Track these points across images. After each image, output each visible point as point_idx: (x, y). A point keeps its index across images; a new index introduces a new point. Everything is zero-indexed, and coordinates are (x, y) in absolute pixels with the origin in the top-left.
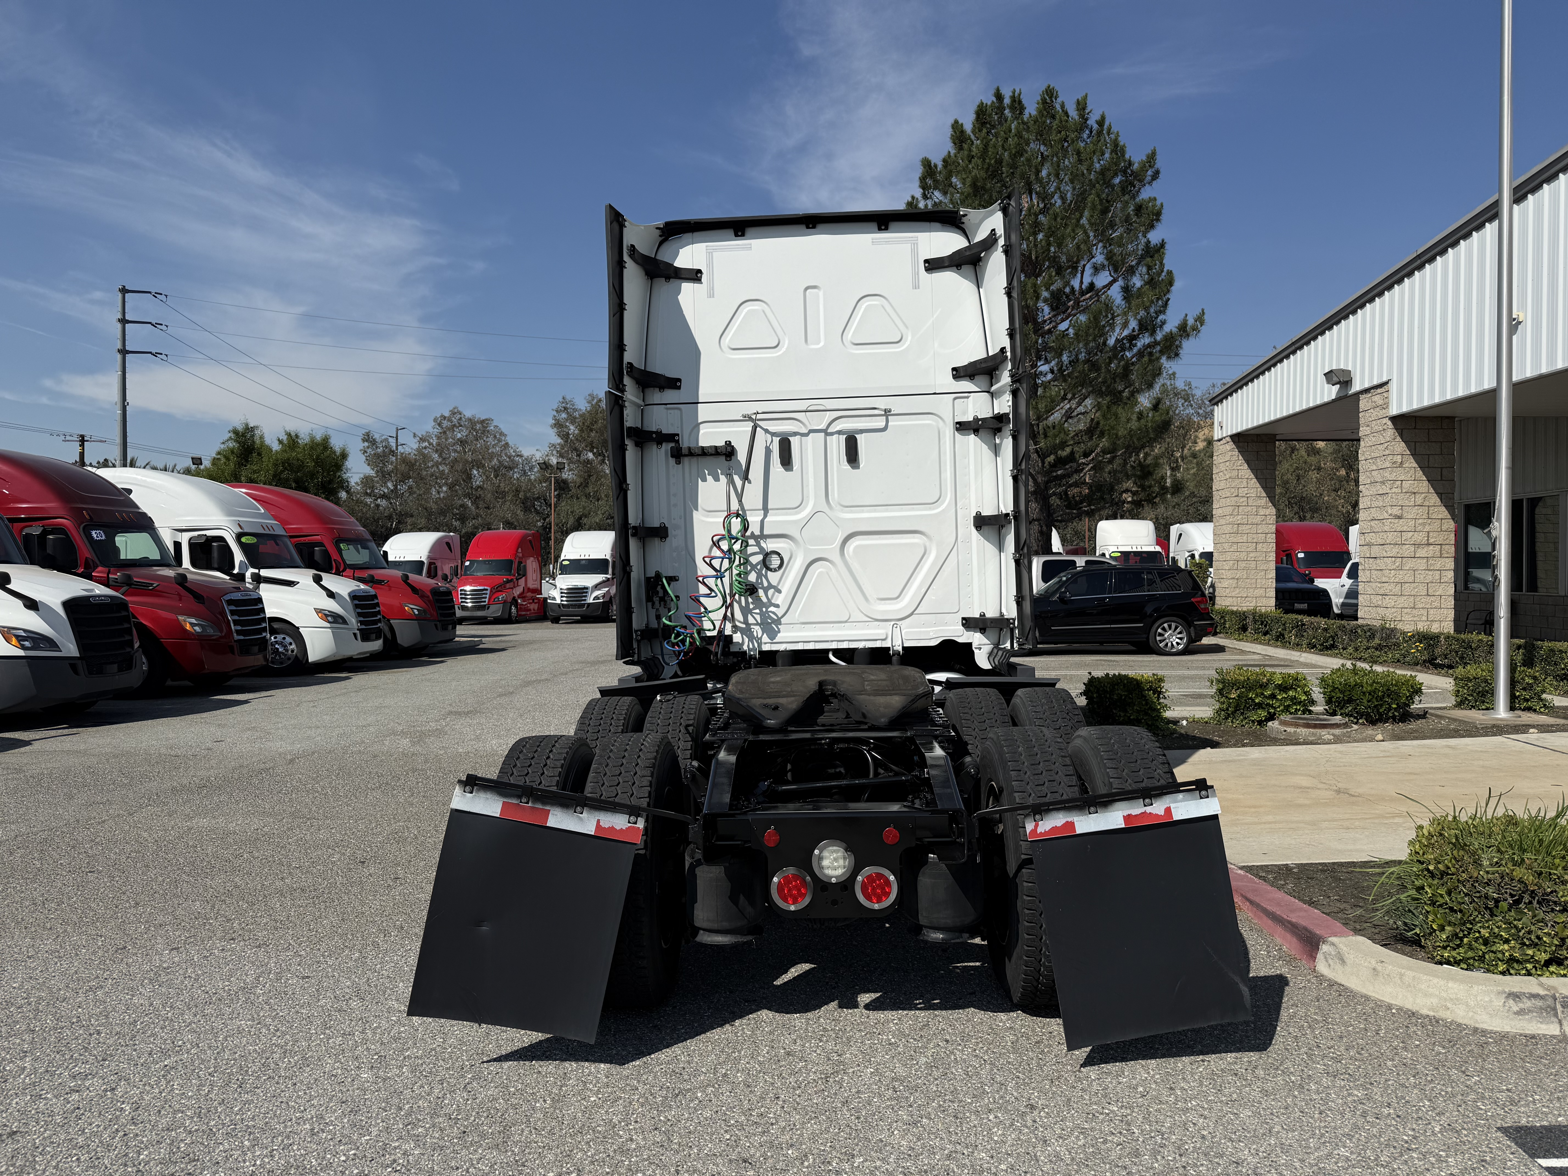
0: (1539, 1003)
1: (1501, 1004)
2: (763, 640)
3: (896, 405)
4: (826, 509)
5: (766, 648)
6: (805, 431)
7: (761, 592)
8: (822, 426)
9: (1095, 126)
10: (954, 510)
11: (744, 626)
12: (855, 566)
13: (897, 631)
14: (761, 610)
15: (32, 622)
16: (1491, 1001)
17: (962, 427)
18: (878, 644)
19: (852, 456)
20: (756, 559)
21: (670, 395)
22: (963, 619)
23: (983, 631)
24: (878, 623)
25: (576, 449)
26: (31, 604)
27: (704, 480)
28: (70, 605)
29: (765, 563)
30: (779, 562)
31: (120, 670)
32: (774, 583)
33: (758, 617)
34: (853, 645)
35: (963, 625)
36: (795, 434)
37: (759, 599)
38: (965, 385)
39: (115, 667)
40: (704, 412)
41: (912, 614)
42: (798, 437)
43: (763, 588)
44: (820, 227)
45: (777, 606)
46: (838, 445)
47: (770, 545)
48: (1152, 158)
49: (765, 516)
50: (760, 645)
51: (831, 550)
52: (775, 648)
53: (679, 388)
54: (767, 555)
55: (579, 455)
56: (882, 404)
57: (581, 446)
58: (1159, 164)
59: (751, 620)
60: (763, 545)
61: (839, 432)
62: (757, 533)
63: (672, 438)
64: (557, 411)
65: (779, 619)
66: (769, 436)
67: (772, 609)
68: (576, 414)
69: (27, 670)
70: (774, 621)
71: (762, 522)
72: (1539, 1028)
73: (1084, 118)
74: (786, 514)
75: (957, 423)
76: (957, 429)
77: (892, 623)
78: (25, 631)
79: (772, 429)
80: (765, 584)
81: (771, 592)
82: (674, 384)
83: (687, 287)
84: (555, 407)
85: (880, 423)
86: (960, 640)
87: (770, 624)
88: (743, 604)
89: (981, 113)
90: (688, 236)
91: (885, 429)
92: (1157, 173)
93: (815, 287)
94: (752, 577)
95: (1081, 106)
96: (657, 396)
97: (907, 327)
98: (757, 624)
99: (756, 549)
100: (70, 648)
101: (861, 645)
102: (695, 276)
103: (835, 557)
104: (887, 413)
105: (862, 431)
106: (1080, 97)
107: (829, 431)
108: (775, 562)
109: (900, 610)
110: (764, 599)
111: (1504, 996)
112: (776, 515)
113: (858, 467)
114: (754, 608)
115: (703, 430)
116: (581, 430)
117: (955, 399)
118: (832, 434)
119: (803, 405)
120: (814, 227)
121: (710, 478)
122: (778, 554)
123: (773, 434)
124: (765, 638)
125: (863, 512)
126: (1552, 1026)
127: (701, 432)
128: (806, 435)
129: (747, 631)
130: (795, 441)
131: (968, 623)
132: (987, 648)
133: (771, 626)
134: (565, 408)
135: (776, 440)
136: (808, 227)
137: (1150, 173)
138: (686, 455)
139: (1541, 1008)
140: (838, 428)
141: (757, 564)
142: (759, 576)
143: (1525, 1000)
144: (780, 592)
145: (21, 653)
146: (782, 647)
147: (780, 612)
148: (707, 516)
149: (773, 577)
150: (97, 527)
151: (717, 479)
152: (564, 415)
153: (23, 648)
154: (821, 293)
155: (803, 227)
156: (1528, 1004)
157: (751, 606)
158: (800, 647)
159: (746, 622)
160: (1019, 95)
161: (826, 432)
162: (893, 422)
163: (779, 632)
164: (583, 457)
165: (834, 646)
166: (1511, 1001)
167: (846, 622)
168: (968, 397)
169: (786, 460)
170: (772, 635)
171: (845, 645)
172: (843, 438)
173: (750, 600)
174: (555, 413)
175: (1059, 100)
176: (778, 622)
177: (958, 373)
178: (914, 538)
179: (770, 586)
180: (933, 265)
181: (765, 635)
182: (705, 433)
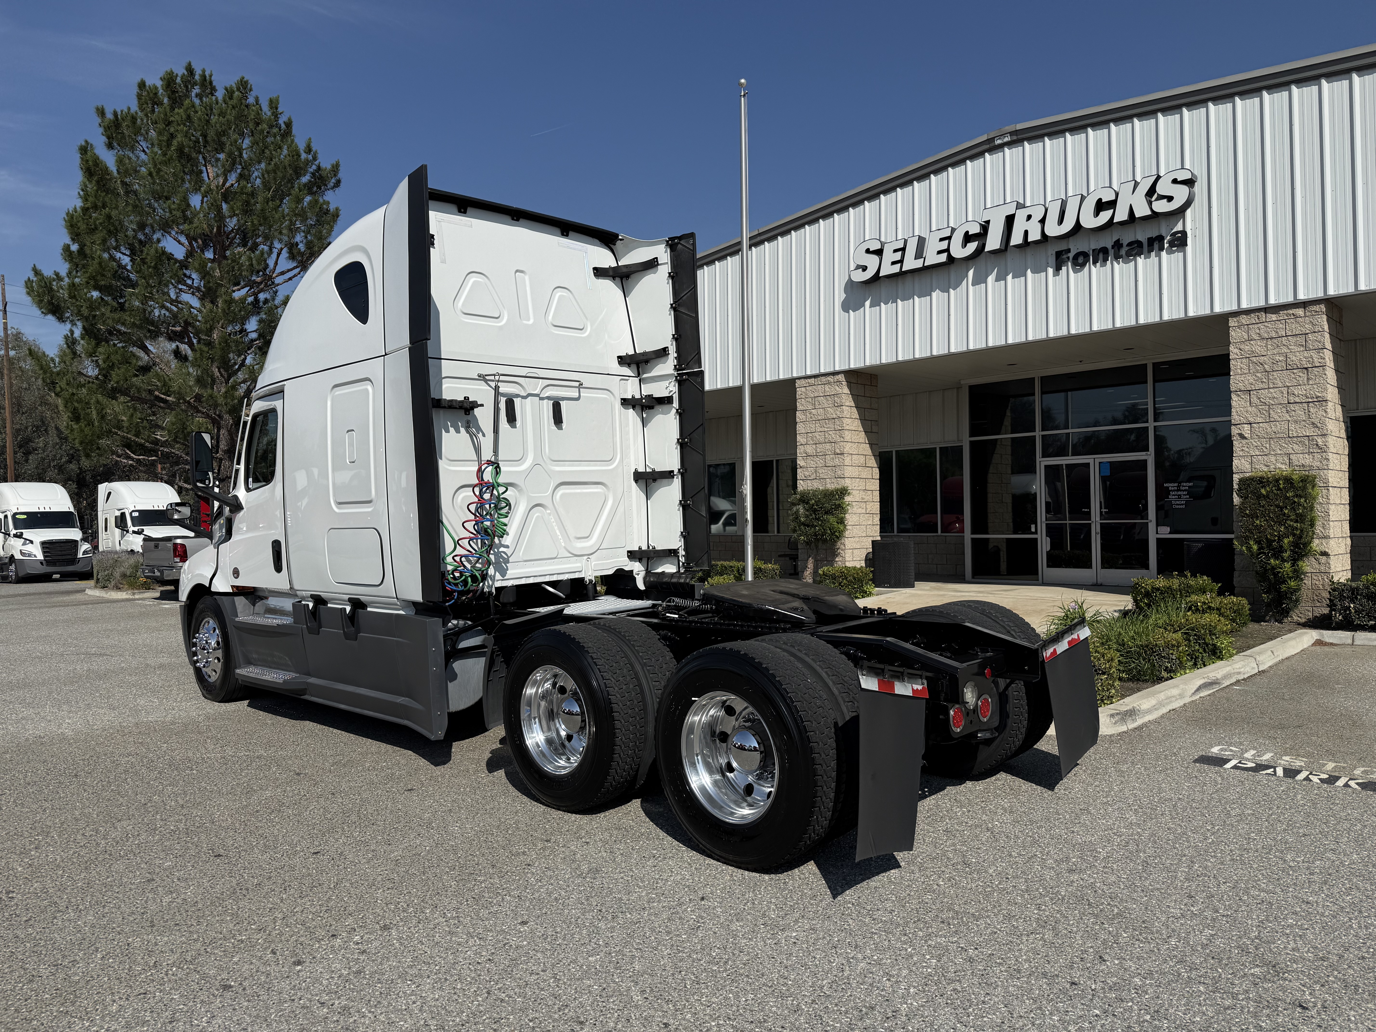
2: (497, 578)
3: (587, 380)
4: (541, 462)
5: (499, 584)
6: (525, 394)
8: (537, 391)
9: (283, 126)
10: (622, 466)
12: (561, 510)
13: (589, 564)
17: (625, 402)
18: (576, 576)
19: (558, 419)
22: (628, 552)
23: (640, 560)
24: (577, 558)
27: (448, 431)
30: (507, 508)
34: (560, 578)
35: (628, 557)
36: (518, 396)
38: (626, 371)
40: (447, 368)
41: (598, 549)
42: (519, 399)
44: (521, 221)
45: (507, 547)
46: (547, 407)
48: (335, 169)
51: (545, 497)
52: (505, 584)
56: (577, 378)
58: (341, 175)
61: (549, 398)
65: (509, 558)
67: (502, 549)
70: (504, 560)
73: (276, 115)
74: (513, 467)
75: (622, 399)
76: (622, 404)
77: (586, 557)
79: (502, 390)
85: (576, 393)
86: (627, 569)
87: (502, 562)
89: (169, 80)
91: (578, 399)
92: (338, 183)
93: (522, 272)
95: (274, 104)
97: (587, 319)
101: (565, 577)
103: (548, 503)
104: (580, 386)
105: (563, 399)
106: (274, 96)
107: (542, 396)
109: (592, 546)
112: (505, 467)
113: (561, 428)
115: (446, 384)
117: (620, 380)
118: (544, 399)
119: (523, 372)
120: (518, 220)
121: (452, 429)
122: (507, 501)
123: (501, 394)
124: (498, 576)
125: (564, 466)
127: (444, 386)
128: (525, 398)
130: (517, 401)
131: (632, 555)
132: (643, 574)
133: (503, 565)
135: (503, 400)
136: (513, 219)
137: (333, 181)
140: (547, 395)
144: (509, 533)
146: (510, 583)
147: (509, 552)
148: (450, 465)
151: (458, 431)
154: (527, 278)
155: (508, 218)
158: (523, 582)
160: (211, 76)
161: (539, 397)
162: (583, 394)
163: (508, 570)
165: (547, 579)
167: (555, 558)
168: (627, 380)
169: (512, 419)
170: (503, 573)
171: (555, 578)
172: (551, 403)
175: (253, 93)
176: (507, 561)
177: (622, 360)
178: (597, 488)
180: (599, 272)
181: (497, 573)
182: (446, 388)
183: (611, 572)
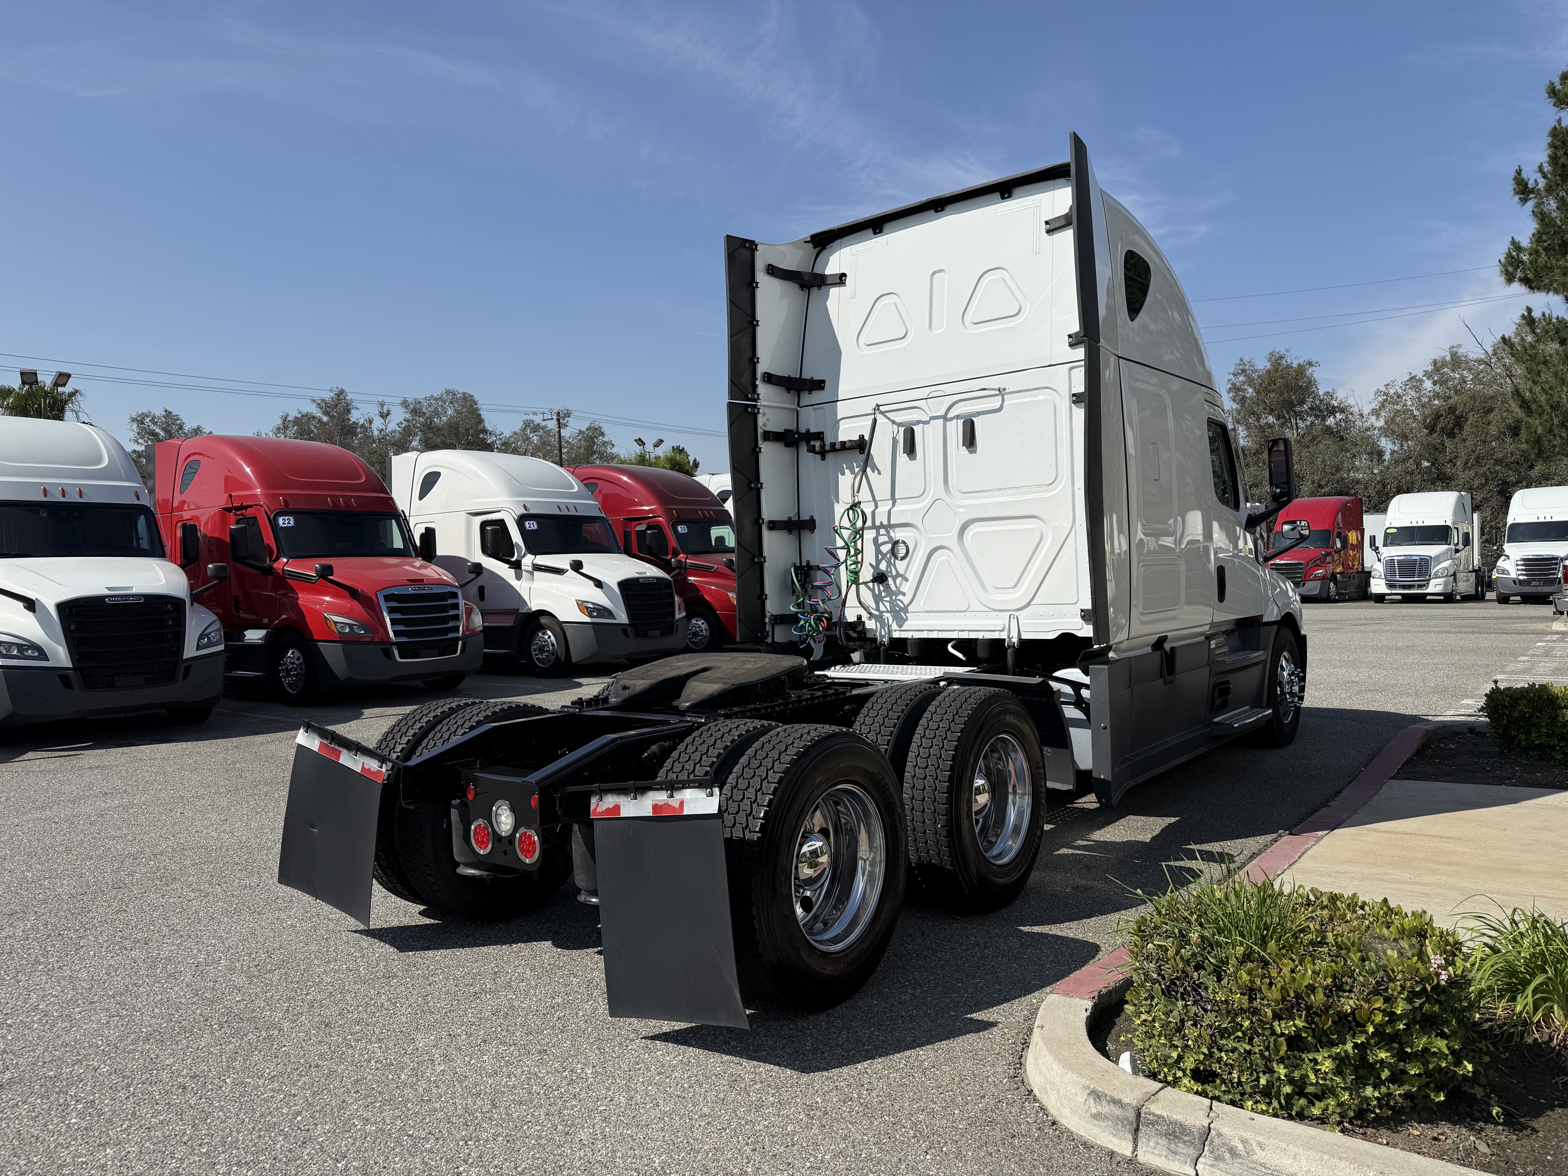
0: (1117, 1111)
1: (1083, 1100)
2: (893, 628)
3: (1010, 383)
4: (944, 496)
5: (896, 635)
6: (927, 419)
7: (890, 580)
8: (942, 413)
10: (1071, 491)
11: (877, 613)
12: (974, 555)
13: (1014, 622)
14: (891, 598)
15: (599, 597)
16: (1076, 1095)
17: (1079, 399)
18: (996, 636)
19: (970, 440)
20: (885, 549)
21: (817, 396)
22: (1082, 611)
24: (997, 613)
25: (1253, 413)
26: (599, 584)
27: (843, 474)
28: (624, 585)
29: (893, 552)
30: (905, 551)
31: (663, 634)
32: (901, 572)
33: (887, 605)
34: (973, 636)
35: (1083, 617)
36: (918, 422)
37: (888, 587)
39: (658, 632)
40: (842, 409)
41: (1029, 604)
42: (921, 425)
43: (892, 576)
44: (949, 208)
45: (904, 594)
46: (956, 429)
47: (898, 534)
49: (894, 505)
50: (890, 632)
51: (950, 538)
52: (904, 635)
53: (823, 388)
54: (895, 543)
55: (1258, 420)
56: (995, 383)
57: (1258, 409)
59: (882, 608)
60: (892, 534)
61: (957, 417)
62: (885, 523)
63: (819, 436)
64: (1234, 374)
65: (906, 607)
66: (896, 427)
67: (900, 597)
68: (1255, 376)
69: (592, 632)
70: (901, 609)
71: (889, 512)
72: (1111, 1141)
74: (911, 503)
75: (1074, 395)
76: (1074, 402)
77: (1010, 613)
78: (593, 603)
79: (898, 420)
80: (894, 573)
81: (899, 580)
82: (819, 385)
83: (834, 291)
84: (1232, 370)
85: (996, 403)
86: (1079, 634)
87: (899, 611)
88: (877, 592)
90: (837, 242)
91: (1001, 409)
93: (941, 271)
94: (883, 566)
96: (808, 398)
97: (1026, 298)
98: (887, 612)
99: (885, 539)
100: (622, 617)
101: (979, 636)
102: (841, 279)
103: (953, 543)
104: (1001, 392)
105: (978, 414)
107: (949, 416)
108: (902, 551)
109: (1017, 599)
110: (893, 588)
111: (1087, 1092)
112: (902, 504)
113: (975, 452)
114: (886, 596)
115: (843, 425)
116: (1258, 393)
117: (1071, 369)
118: (951, 419)
119: (923, 393)
120: (942, 210)
121: (847, 471)
122: (904, 542)
123: (900, 425)
124: (894, 626)
125: (980, 497)
126: (1124, 1143)
127: (841, 428)
128: (927, 422)
129: (879, 618)
130: (917, 429)
131: (1087, 616)
133: (900, 614)
134: (1244, 371)
135: (902, 429)
136: (937, 211)
138: (828, 451)
139: (1118, 1118)
140: (956, 413)
141: (887, 553)
142: (889, 565)
143: (1104, 1103)
144: (907, 580)
145: (588, 620)
146: (908, 635)
147: (906, 600)
149: (901, 566)
150: (682, 523)
152: (1242, 378)
153: (591, 616)
154: (946, 276)
156: (1106, 1108)
157: (883, 594)
158: (924, 635)
159: (878, 609)
161: (945, 418)
162: (1009, 401)
163: (907, 619)
164: (1263, 422)
165: (954, 635)
166: (1091, 1101)
167: (965, 611)
169: (911, 449)
170: (901, 622)
171: (964, 635)
172: (961, 422)
173: (882, 588)
174: (1232, 377)
176: (905, 610)
177: (1073, 341)
178: (1030, 523)
179: (898, 575)
180: (1051, 227)
181: (895, 622)
182: (844, 429)
183: (1052, 636)
